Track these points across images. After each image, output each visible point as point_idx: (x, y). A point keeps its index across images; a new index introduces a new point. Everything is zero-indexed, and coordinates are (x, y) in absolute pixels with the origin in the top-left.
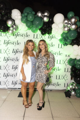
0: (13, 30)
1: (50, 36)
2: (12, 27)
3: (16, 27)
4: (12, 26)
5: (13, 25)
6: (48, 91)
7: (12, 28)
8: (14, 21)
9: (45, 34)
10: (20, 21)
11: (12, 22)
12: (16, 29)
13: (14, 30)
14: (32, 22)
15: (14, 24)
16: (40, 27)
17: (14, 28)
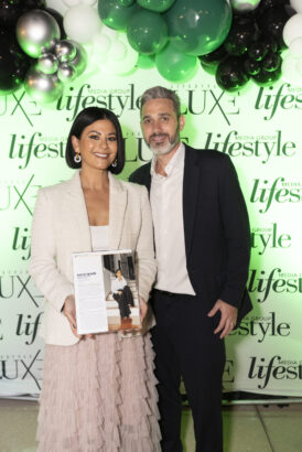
0: (55, 74)
1: (266, 91)
2: (50, 58)
3: (73, 55)
4: (51, 53)
5: (56, 42)
6: (266, 406)
7: (48, 62)
8: (60, 20)
9: (242, 82)
10: (94, 18)
11: (50, 29)
12: (71, 69)
13: (63, 75)
14: (165, 15)
15: (58, 36)
16: (210, 45)
17: (60, 64)
